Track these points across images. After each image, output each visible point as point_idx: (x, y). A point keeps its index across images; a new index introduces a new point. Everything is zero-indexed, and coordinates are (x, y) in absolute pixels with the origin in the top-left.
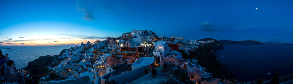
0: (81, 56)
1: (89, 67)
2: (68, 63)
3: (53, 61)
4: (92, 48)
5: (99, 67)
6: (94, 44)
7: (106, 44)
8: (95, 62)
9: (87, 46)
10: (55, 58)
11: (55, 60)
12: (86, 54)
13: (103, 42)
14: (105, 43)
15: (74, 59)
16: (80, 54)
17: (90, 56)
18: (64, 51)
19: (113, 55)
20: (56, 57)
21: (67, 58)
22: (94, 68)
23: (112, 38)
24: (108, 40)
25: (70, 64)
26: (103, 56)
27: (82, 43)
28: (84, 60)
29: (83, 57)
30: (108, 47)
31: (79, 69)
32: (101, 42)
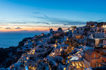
0: (50, 48)
1: (60, 64)
2: (31, 58)
3: (8, 57)
4: (65, 37)
5: (74, 65)
6: (67, 31)
7: (85, 32)
8: (69, 57)
9: (58, 34)
10: (10, 51)
11: (11, 54)
12: (57, 44)
13: (81, 28)
14: (83, 30)
15: (40, 52)
16: (48, 45)
17: (62, 48)
18: (25, 40)
19: (96, 49)
20: (13, 49)
21: (29, 50)
22: (66, 66)
23: (96, 23)
24: (88, 25)
25: (33, 60)
26: (81, 49)
27: (51, 29)
28: (54, 54)
29: (53, 48)
30: (89, 36)
31: (45, 66)
32: (78, 29)
